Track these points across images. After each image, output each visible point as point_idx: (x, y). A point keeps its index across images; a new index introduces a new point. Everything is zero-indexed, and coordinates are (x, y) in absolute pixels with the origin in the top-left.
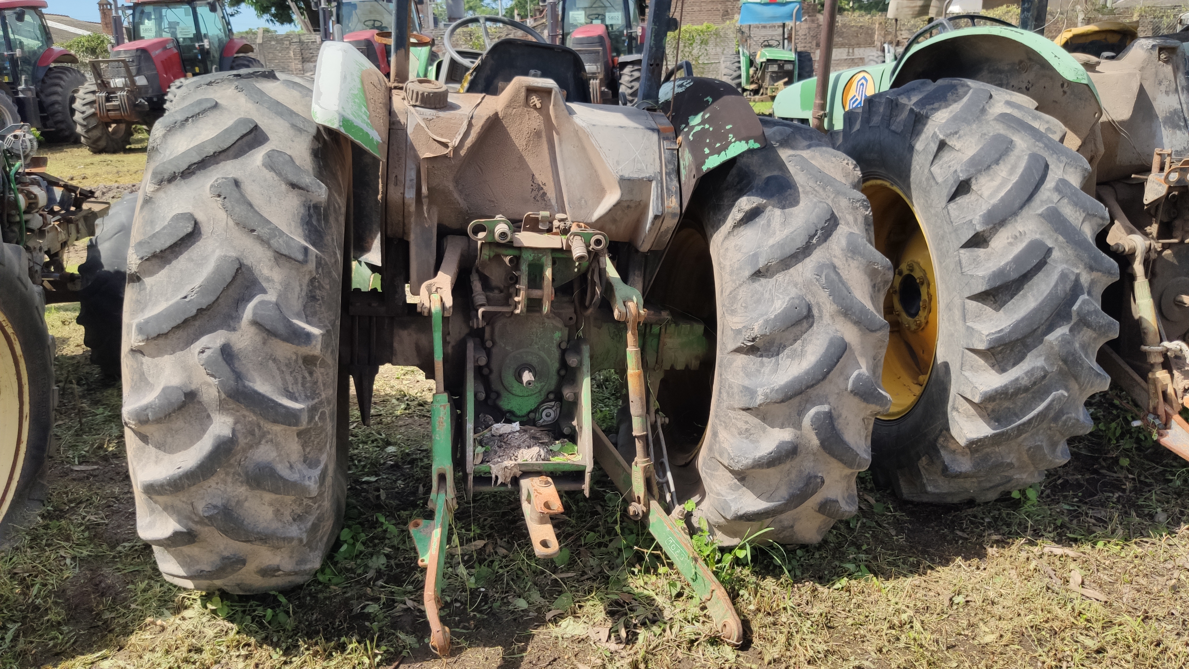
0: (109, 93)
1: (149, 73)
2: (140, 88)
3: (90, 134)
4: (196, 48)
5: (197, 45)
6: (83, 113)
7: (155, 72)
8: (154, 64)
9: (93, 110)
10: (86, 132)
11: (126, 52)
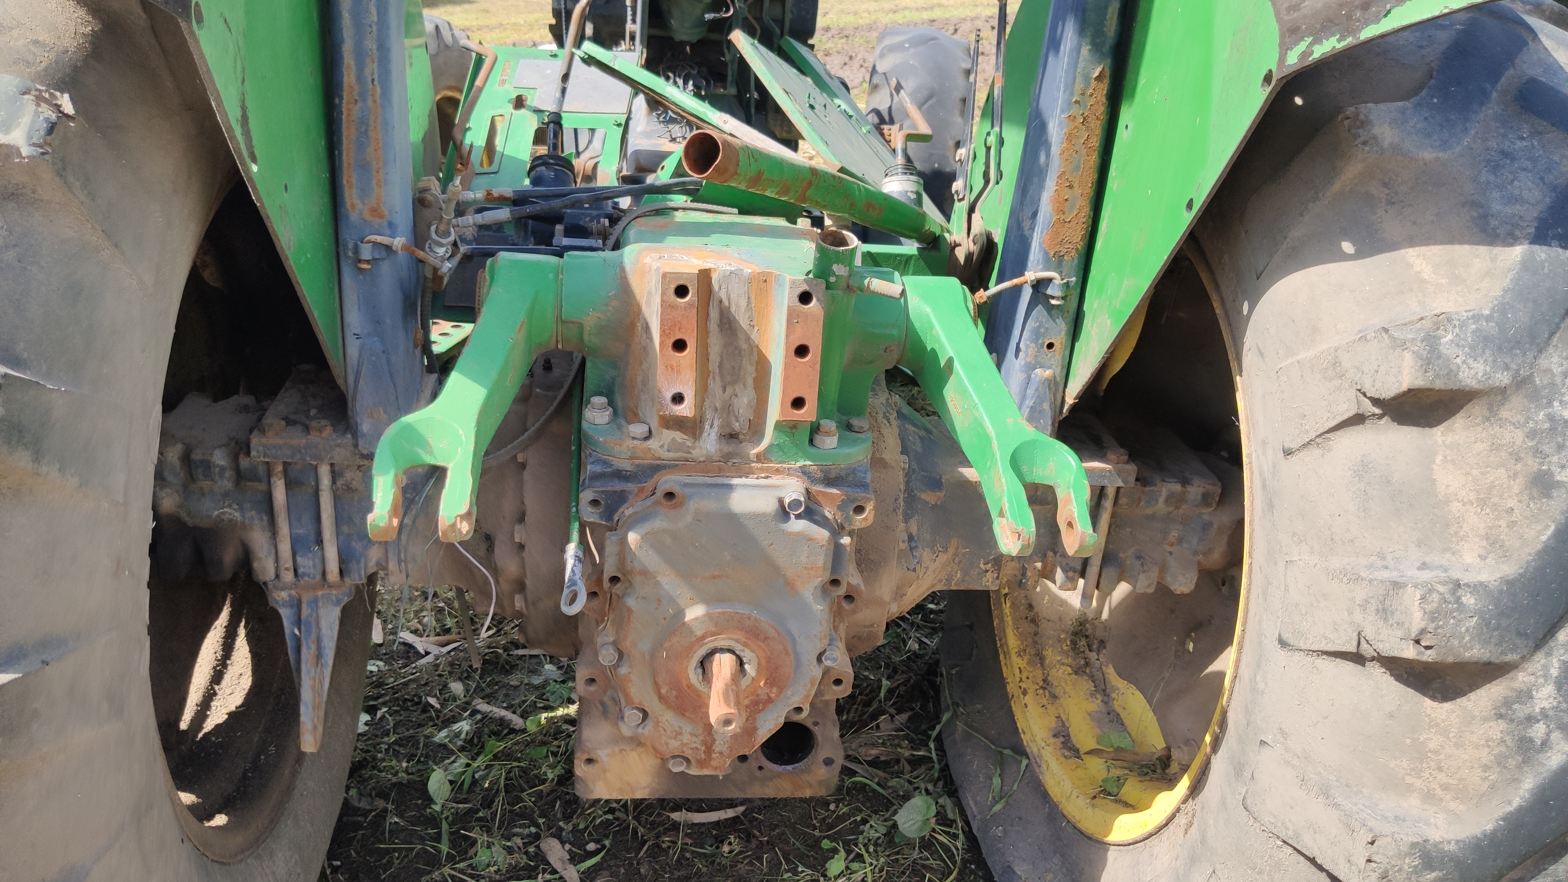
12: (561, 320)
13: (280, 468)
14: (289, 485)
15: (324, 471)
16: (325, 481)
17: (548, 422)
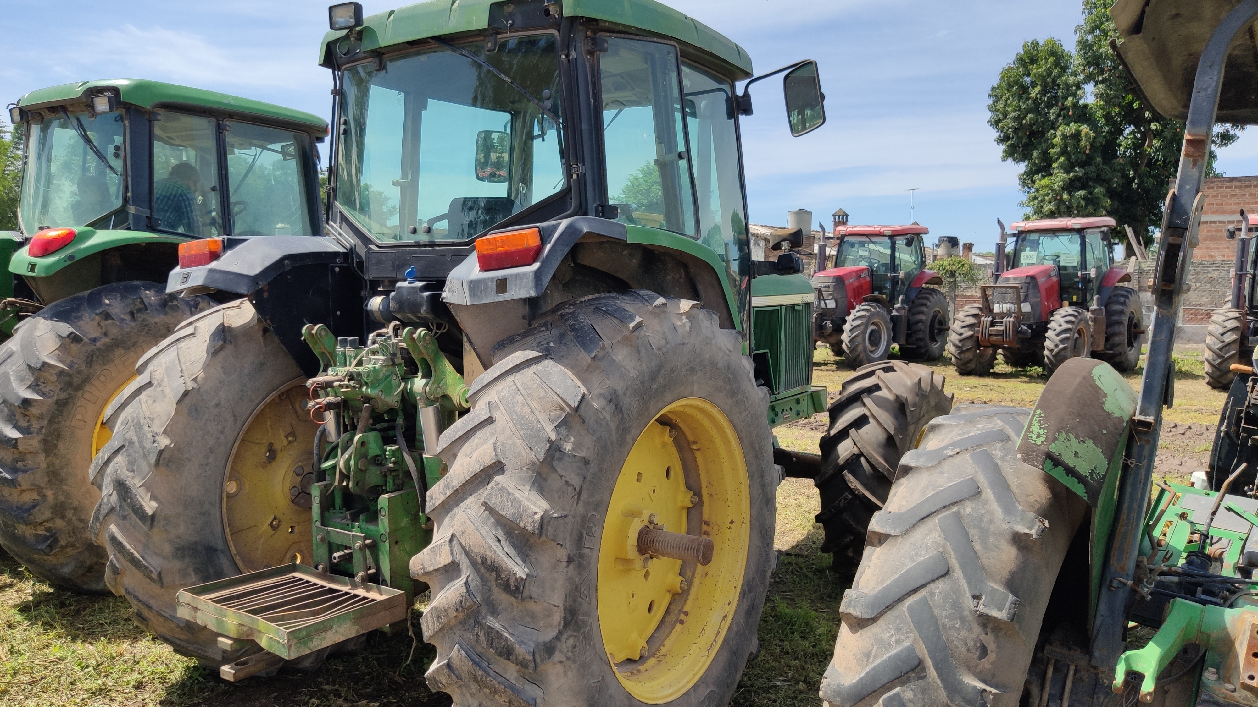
0: (994, 318)
1: (1033, 300)
2: (1024, 314)
3: (962, 355)
4: (1078, 277)
5: (1079, 274)
6: (961, 334)
7: (1039, 300)
8: (1039, 292)
9: (971, 333)
10: (959, 353)
11: (1015, 278)
12: (1200, 632)
13: (1053, 662)
14: (1055, 671)
15: (1072, 668)
16: (1071, 673)
17: (1183, 675)
